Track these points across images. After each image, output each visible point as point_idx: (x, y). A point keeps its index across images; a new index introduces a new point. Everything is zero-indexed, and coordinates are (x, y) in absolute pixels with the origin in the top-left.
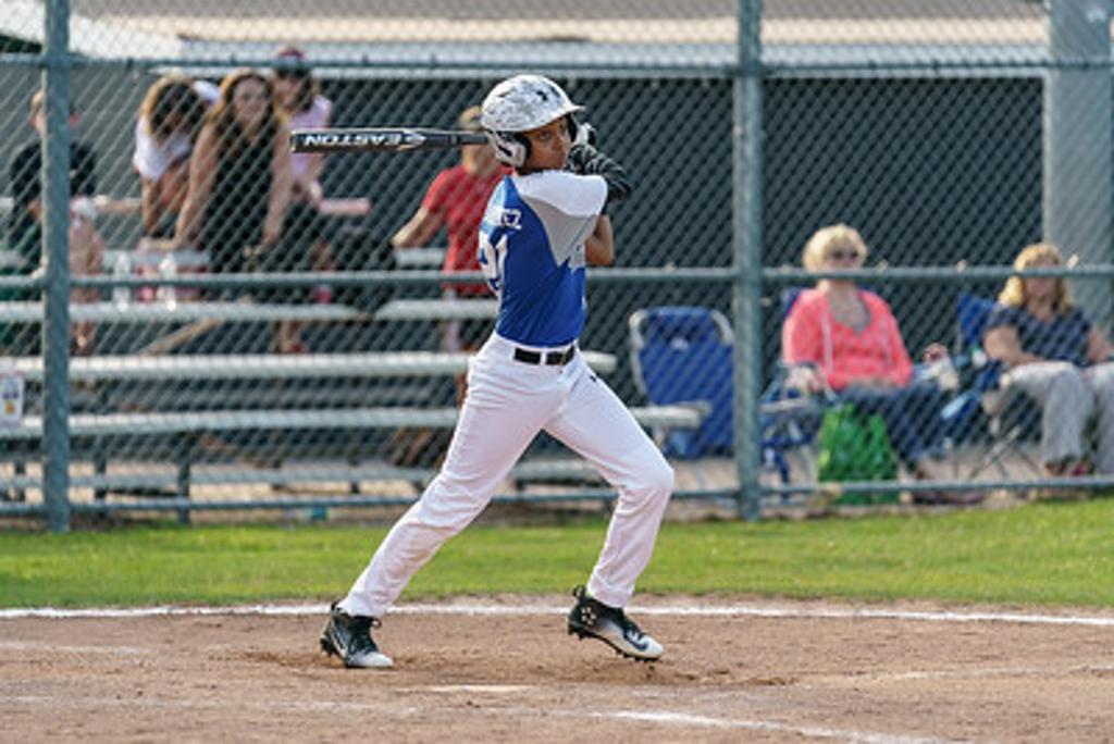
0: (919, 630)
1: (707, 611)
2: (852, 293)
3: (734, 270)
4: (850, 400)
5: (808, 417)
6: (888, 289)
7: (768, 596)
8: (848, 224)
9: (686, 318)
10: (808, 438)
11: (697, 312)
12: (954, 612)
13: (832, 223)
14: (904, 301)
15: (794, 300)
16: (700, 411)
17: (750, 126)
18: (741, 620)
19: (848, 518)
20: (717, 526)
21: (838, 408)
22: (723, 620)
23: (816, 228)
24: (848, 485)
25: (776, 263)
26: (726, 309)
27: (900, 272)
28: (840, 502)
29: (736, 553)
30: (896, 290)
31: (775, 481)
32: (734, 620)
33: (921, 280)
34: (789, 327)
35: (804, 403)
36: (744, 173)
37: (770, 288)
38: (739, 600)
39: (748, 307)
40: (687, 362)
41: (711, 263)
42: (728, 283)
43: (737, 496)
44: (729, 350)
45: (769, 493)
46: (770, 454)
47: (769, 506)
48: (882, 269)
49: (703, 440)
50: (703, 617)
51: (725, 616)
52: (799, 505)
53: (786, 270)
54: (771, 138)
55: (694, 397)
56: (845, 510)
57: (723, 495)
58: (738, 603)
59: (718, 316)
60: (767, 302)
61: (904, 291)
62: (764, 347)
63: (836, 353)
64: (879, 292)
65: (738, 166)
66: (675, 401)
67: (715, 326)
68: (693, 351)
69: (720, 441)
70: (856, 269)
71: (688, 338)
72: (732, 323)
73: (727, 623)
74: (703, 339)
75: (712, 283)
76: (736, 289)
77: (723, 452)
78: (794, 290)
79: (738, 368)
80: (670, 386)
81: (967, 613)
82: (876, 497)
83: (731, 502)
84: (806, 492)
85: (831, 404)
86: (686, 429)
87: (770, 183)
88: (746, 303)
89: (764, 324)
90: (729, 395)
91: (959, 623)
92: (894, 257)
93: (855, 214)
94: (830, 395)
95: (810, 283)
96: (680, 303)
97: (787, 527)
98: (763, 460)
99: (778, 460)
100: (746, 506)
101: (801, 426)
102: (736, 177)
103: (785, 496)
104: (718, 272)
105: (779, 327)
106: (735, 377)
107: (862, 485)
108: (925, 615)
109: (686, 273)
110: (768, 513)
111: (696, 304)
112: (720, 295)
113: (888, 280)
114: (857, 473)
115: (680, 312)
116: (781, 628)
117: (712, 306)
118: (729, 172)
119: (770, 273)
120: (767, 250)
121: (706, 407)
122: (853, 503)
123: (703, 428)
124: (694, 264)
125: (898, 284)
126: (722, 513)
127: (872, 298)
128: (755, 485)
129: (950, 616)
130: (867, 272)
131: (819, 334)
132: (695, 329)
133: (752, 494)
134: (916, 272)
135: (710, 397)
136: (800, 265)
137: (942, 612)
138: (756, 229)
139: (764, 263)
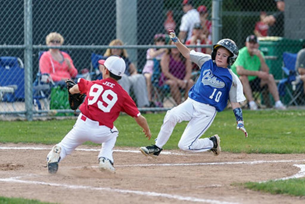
1: (19, 148)
2: (59, 53)
4: (59, 85)
8: (58, 32)
13: (54, 32)
17: (29, 3)
19: (59, 120)
20: (20, 122)
24: (59, 110)
25: (37, 44)
26: (22, 57)
28: (56, 115)
29: (26, 131)
31: (37, 109)
32: (27, 151)
34: (41, 62)
36: (27, 16)
37: (35, 51)
38: (28, 145)
39: (28, 57)
40: (10, 73)
42: (23, 50)
43: (26, 113)
44: (23, 70)
45: (35, 113)
49: (15, 96)
52: (44, 116)
53: (40, 46)
54: (35, 6)
59: (19, 59)
63: (56, 70)
66: (7, 85)
71: (10, 66)
75: (18, 49)
77: (22, 100)
79: (25, 75)
82: (67, 114)
83: (24, 115)
84: (47, 112)
85: (54, 86)
86: (10, 93)
97: (41, 123)
98: (33, 102)
99: (37, 103)
100: (29, 116)
101: (44, 93)
103: (40, 113)
106: (25, 78)
107: (63, 110)
109: (9, 46)
110: (35, 118)
111: (13, 56)
112: (20, 53)
113: (71, 49)
114: (62, 107)
115: (8, 58)
117: (18, 56)
118: (23, 16)
119: (35, 46)
120: (34, 40)
121: (16, 87)
122: (60, 116)
123: (15, 93)
125: (74, 50)
126: (21, 119)
128: (31, 110)
130: (64, 47)
132: (12, 63)
133: (30, 113)
134: (79, 47)
135: (17, 84)
138: (31, 33)
139: (33, 44)
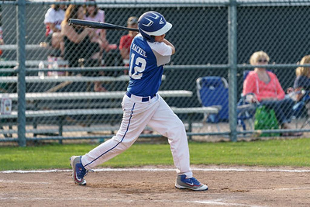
0: (286, 175)
1: (221, 170)
2: (265, 72)
3: (229, 65)
4: (264, 104)
5: (251, 110)
6: (276, 71)
7: (240, 165)
8: (264, 51)
9: (214, 80)
10: (251, 116)
11: (217, 78)
12: (297, 169)
13: (258, 51)
14: (281, 74)
15: (247, 74)
16: (218, 108)
17: (233, 21)
18: (231, 172)
19: (263, 141)
20: (224, 143)
21: (261, 107)
22: (226, 172)
23: (253, 52)
24: (264, 131)
25: (241, 63)
26: (226, 77)
27: (279, 65)
28: (261, 136)
29: (230, 152)
30: (278, 71)
31: (241, 130)
32: (230, 172)
33: (286, 68)
34: (245, 83)
35: (250, 106)
36: (231, 35)
37: (239, 71)
38: (231, 166)
39: (233, 76)
40: (214, 94)
41: (221, 63)
42: (227, 69)
43: (230, 134)
44: (227, 90)
45: (240, 133)
46: (240, 121)
47: (240, 137)
48: (274, 64)
49: (220, 117)
50: (220, 171)
51: (227, 171)
52: (249, 137)
53: (244, 65)
54: (239, 25)
55: (216, 104)
56: (263, 138)
57: (226, 134)
58: (231, 167)
59: (223, 79)
60: (239, 75)
61: (281, 71)
62: (238, 89)
63: (260, 90)
64: (273, 72)
65: (229, 34)
66: (211, 105)
67: (223, 82)
68: (216, 90)
69: (224, 117)
70: (266, 65)
71: (214, 86)
72: (228, 82)
73: (227, 173)
74: (219, 86)
75: (222, 69)
76: (229, 71)
77: (226, 121)
78: (247, 71)
79: (230, 95)
80: (209, 101)
81: (301, 170)
82: (272, 134)
83: (228, 136)
84: (251, 133)
85: (258, 106)
86: (214, 114)
87: (239, 38)
88: (232, 75)
89: (238, 82)
90: (227, 103)
91: (299, 173)
92: (278, 61)
93: (265, 48)
94: (258, 103)
95: (252, 69)
96: (212, 75)
97: (245, 144)
98: (238, 123)
99: (242, 123)
100: (233, 137)
101: (249, 113)
102: (229, 37)
103: (245, 134)
104: (224, 66)
105: (242, 82)
106: (229, 98)
107: (268, 131)
108: (288, 171)
109: (213, 66)
110: (239, 139)
111: (217, 76)
112: (224, 73)
113: (276, 68)
114: (266, 127)
115: (212, 78)
116: (244, 175)
117: (222, 76)
118: (227, 35)
119: (239, 66)
120: (239, 59)
121: (220, 107)
122: (265, 136)
123: (219, 114)
124: (216, 63)
125: (279, 69)
126: (225, 140)
127: (271, 73)
128: (235, 131)
129: (296, 171)
130: (269, 65)
131: (255, 84)
132: (216, 83)
133: (235, 134)
134: (284, 65)
135: (221, 104)
136: (249, 63)
137: (293, 169)
138: (235, 53)
139: (238, 63)
